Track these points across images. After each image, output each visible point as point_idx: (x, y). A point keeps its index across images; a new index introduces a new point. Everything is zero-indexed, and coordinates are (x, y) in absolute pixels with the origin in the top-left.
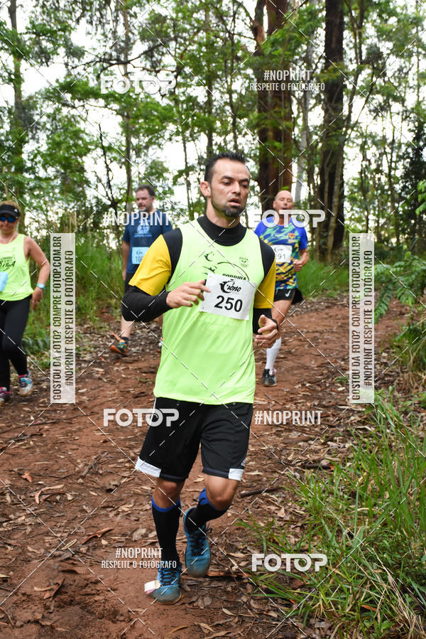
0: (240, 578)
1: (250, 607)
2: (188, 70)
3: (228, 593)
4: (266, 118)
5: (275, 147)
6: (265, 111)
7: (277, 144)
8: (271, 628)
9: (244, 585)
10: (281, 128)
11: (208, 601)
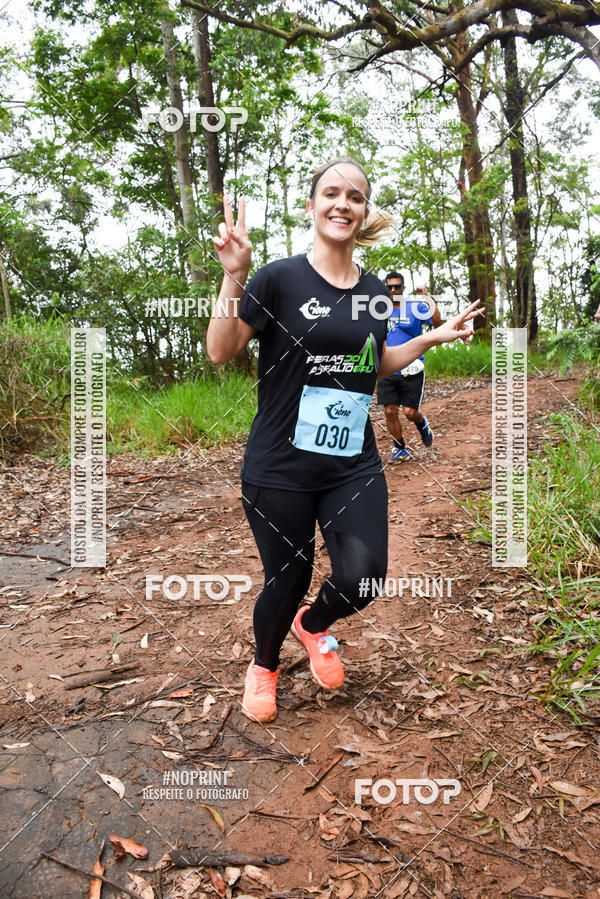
0: (459, 536)
1: (466, 552)
2: (410, 221)
3: (449, 545)
4: (473, 247)
5: (480, 268)
6: (471, 243)
7: (482, 265)
8: (482, 562)
9: (462, 541)
10: (484, 252)
11: (434, 550)
